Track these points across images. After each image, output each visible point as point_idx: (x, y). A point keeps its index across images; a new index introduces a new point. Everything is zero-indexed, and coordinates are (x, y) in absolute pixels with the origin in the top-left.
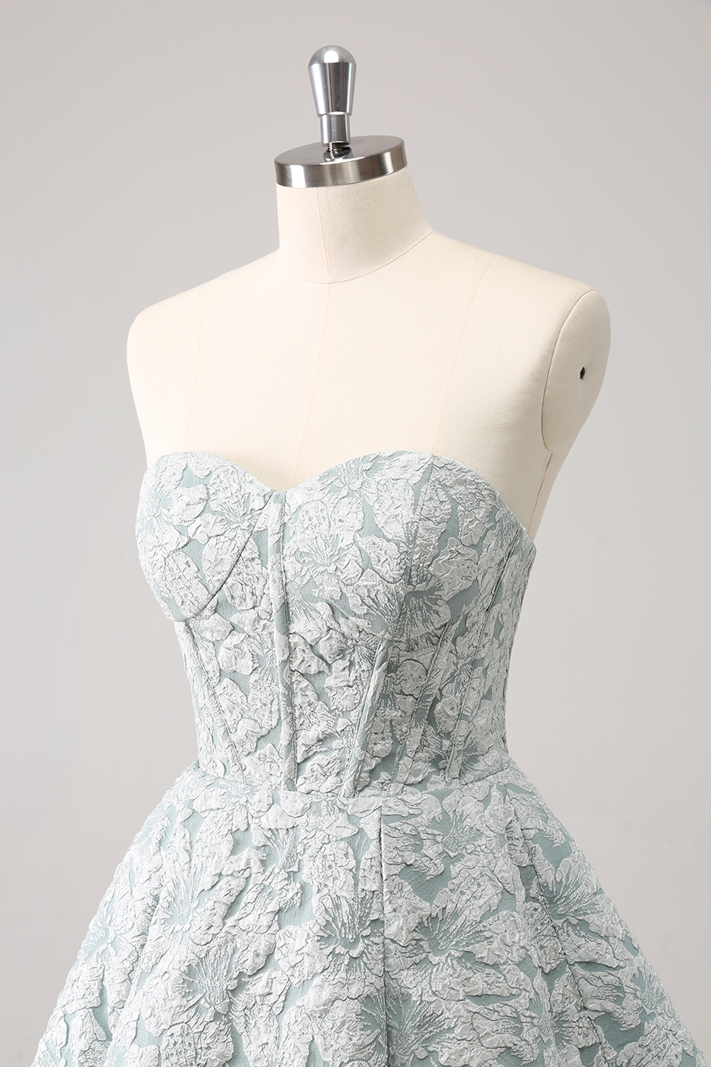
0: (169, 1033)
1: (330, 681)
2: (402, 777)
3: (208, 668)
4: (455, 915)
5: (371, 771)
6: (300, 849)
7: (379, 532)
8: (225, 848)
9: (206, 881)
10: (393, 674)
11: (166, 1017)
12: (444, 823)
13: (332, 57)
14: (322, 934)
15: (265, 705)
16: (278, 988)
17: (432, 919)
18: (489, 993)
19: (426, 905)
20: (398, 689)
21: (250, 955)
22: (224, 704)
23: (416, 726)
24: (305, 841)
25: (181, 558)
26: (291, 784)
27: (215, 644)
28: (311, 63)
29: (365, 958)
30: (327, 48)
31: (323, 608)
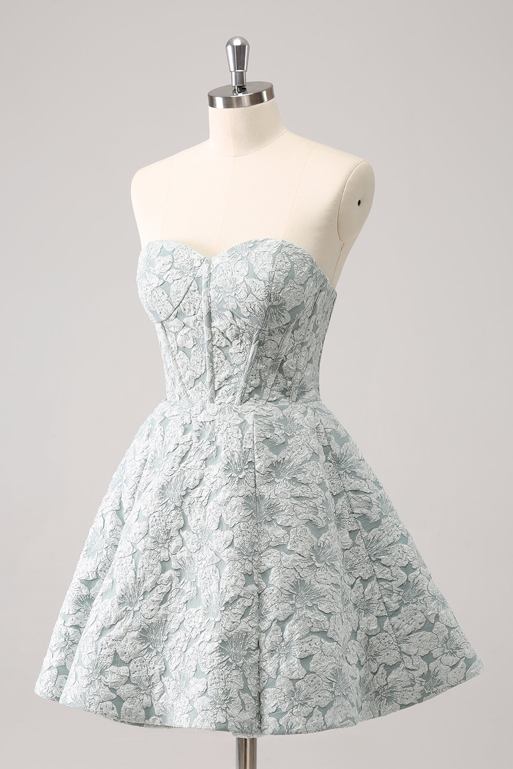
0: (153, 515)
1: (231, 350)
2: (265, 397)
3: (172, 346)
4: (289, 461)
5: (250, 393)
6: (216, 430)
7: (255, 276)
8: (180, 432)
9: (171, 448)
10: (261, 347)
11: (152, 509)
12: (284, 420)
13: (237, 43)
14: (226, 468)
15: (199, 363)
16: (205, 494)
17: (278, 463)
18: (303, 496)
19: (275, 456)
20: (264, 354)
21: (192, 480)
22: (179, 363)
23: (272, 373)
24: (219, 427)
25: (160, 291)
26: (212, 400)
27: (176, 333)
28: (227, 46)
29: (246, 479)
30: (235, 38)
31: (228, 314)
